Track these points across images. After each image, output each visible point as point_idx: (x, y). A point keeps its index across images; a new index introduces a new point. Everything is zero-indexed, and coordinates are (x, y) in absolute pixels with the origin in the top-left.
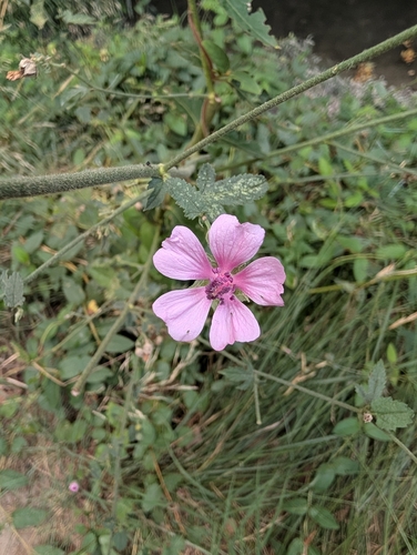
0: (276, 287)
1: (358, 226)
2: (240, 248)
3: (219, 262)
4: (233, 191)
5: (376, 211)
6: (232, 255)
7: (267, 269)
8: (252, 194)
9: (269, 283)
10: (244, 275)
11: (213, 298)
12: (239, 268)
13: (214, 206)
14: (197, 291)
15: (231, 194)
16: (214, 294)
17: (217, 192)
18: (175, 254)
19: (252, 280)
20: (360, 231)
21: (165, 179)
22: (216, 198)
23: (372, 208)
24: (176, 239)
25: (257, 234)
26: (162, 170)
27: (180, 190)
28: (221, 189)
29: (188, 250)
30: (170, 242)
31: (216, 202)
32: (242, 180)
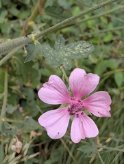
0: (106, 107)
1: (112, 52)
2: (86, 86)
3: (74, 93)
4: (75, 51)
5: (121, 42)
6: (82, 90)
7: (101, 97)
8: (85, 52)
9: (102, 105)
10: (88, 101)
11: (73, 114)
12: (85, 96)
13: (65, 59)
14: (62, 110)
15: (74, 52)
16: (73, 112)
17: (66, 51)
18: (50, 91)
19: (93, 103)
20: (114, 55)
21: (35, 44)
22: (66, 55)
23: (118, 41)
24: (51, 82)
25: (95, 79)
26: (33, 38)
27: (47, 52)
28: (69, 49)
29: (58, 88)
30: (48, 84)
31: (66, 57)
32: (80, 45)
